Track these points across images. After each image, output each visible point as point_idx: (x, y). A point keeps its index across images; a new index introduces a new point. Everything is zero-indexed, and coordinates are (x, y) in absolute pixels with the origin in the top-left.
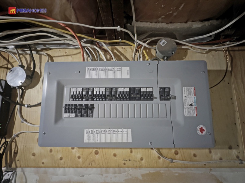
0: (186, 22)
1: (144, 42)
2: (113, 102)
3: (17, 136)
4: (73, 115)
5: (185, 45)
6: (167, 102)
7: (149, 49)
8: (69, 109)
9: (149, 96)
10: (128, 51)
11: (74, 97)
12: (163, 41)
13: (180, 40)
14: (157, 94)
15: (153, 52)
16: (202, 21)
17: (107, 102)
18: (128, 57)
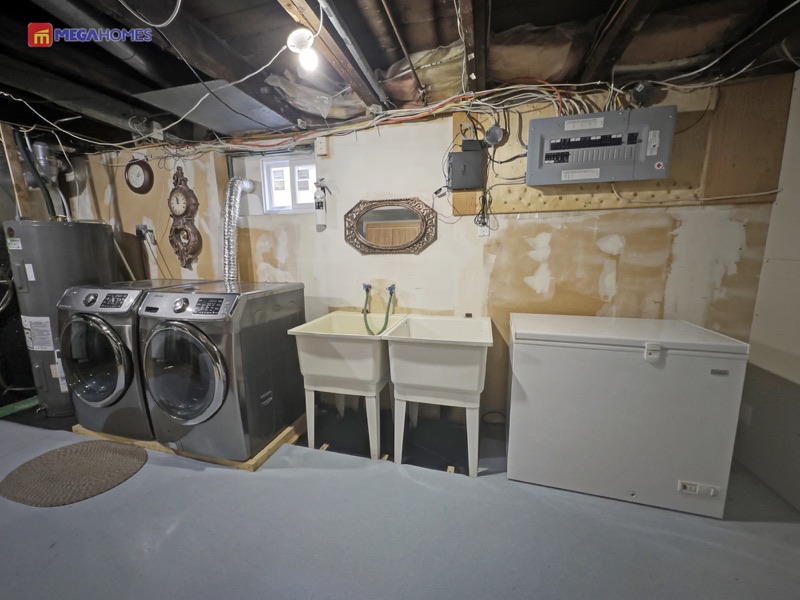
0: (670, 60)
1: (619, 88)
2: (590, 149)
3: (491, 188)
4: (552, 161)
5: (665, 86)
6: (633, 146)
7: (624, 95)
8: (549, 157)
9: (618, 142)
10: (600, 99)
11: (554, 146)
12: (641, 85)
13: (660, 80)
14: (625, 139)
15: (628, 98)
16: (688, 57)
17: (580, 150)
18: (599, 105)
